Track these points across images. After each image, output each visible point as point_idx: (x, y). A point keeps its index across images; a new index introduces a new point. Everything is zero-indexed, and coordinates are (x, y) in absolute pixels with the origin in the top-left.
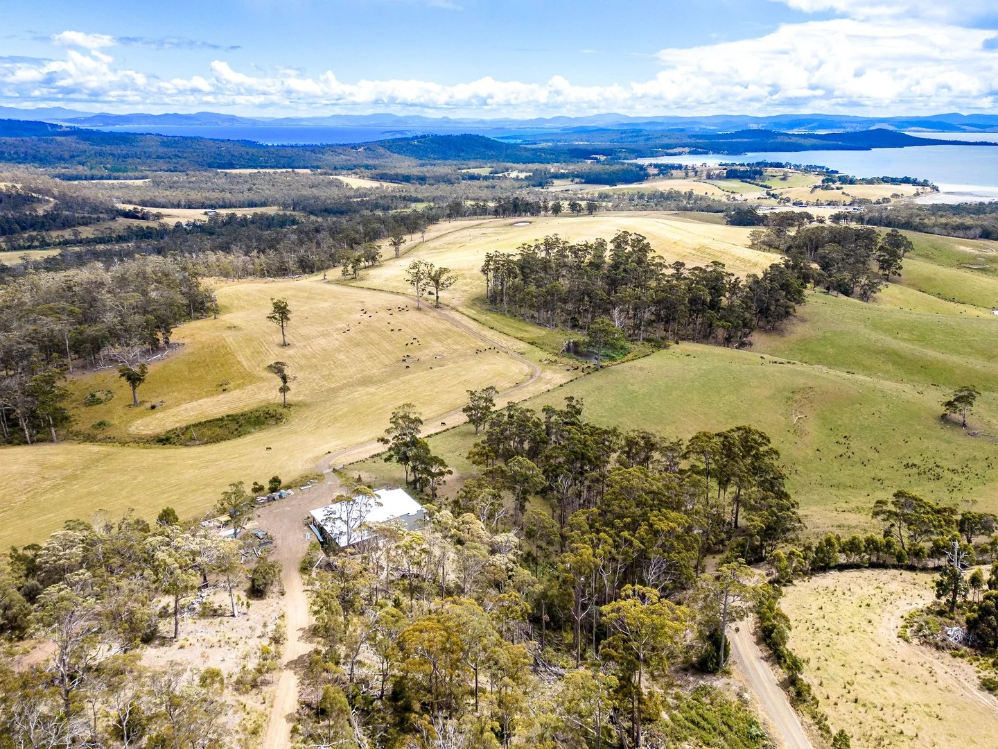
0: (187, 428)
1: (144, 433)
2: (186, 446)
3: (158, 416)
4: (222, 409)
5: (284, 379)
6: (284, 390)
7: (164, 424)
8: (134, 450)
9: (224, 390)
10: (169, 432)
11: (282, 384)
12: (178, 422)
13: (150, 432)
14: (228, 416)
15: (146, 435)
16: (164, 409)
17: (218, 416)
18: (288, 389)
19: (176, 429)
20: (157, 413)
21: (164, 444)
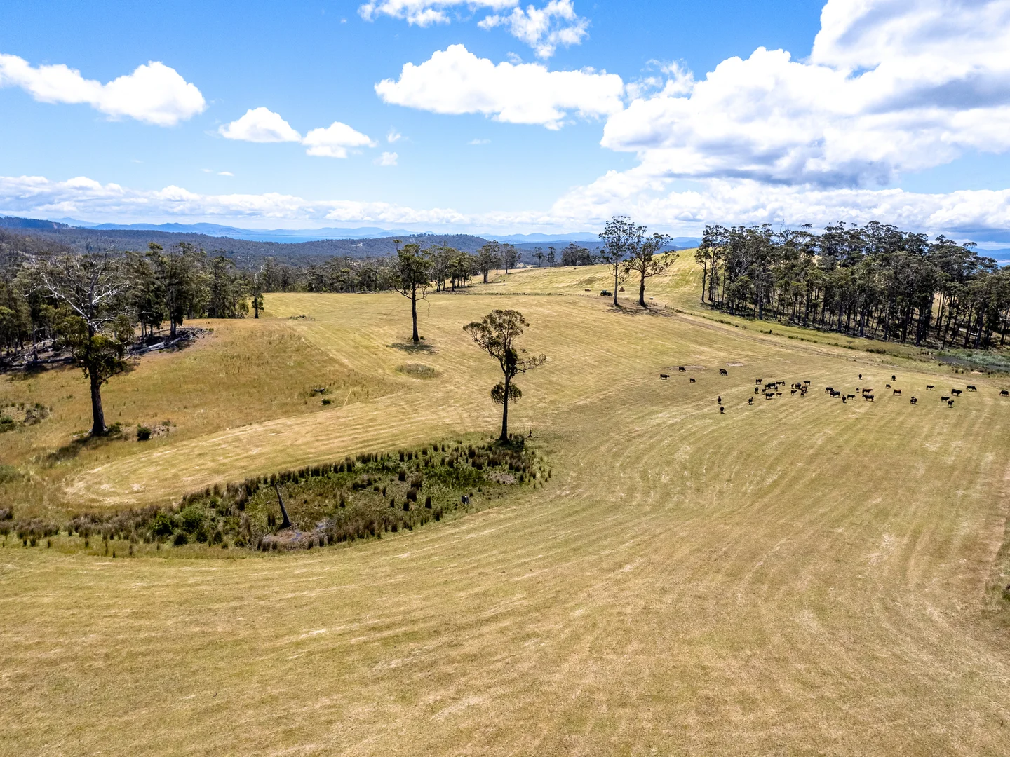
0: (251, 488)
1: (109, 501)
2: (264, 547)
3: (156, 454)
4: (336, 444)
5: (510, 361)
6: (504, 393)
7: (175, 476)
8: (67, 562)
9: (326, 402)
10: (193, 499)
11: (500, 378)
12: (219, 472)
13: (132, 501)
14: (364, 459)
15: (117, 510)
16: (172, 438)
17: (338, 458)
18: (517, 393)
19: (216, 488)
20: (153, 447)
21: (180, 541)
